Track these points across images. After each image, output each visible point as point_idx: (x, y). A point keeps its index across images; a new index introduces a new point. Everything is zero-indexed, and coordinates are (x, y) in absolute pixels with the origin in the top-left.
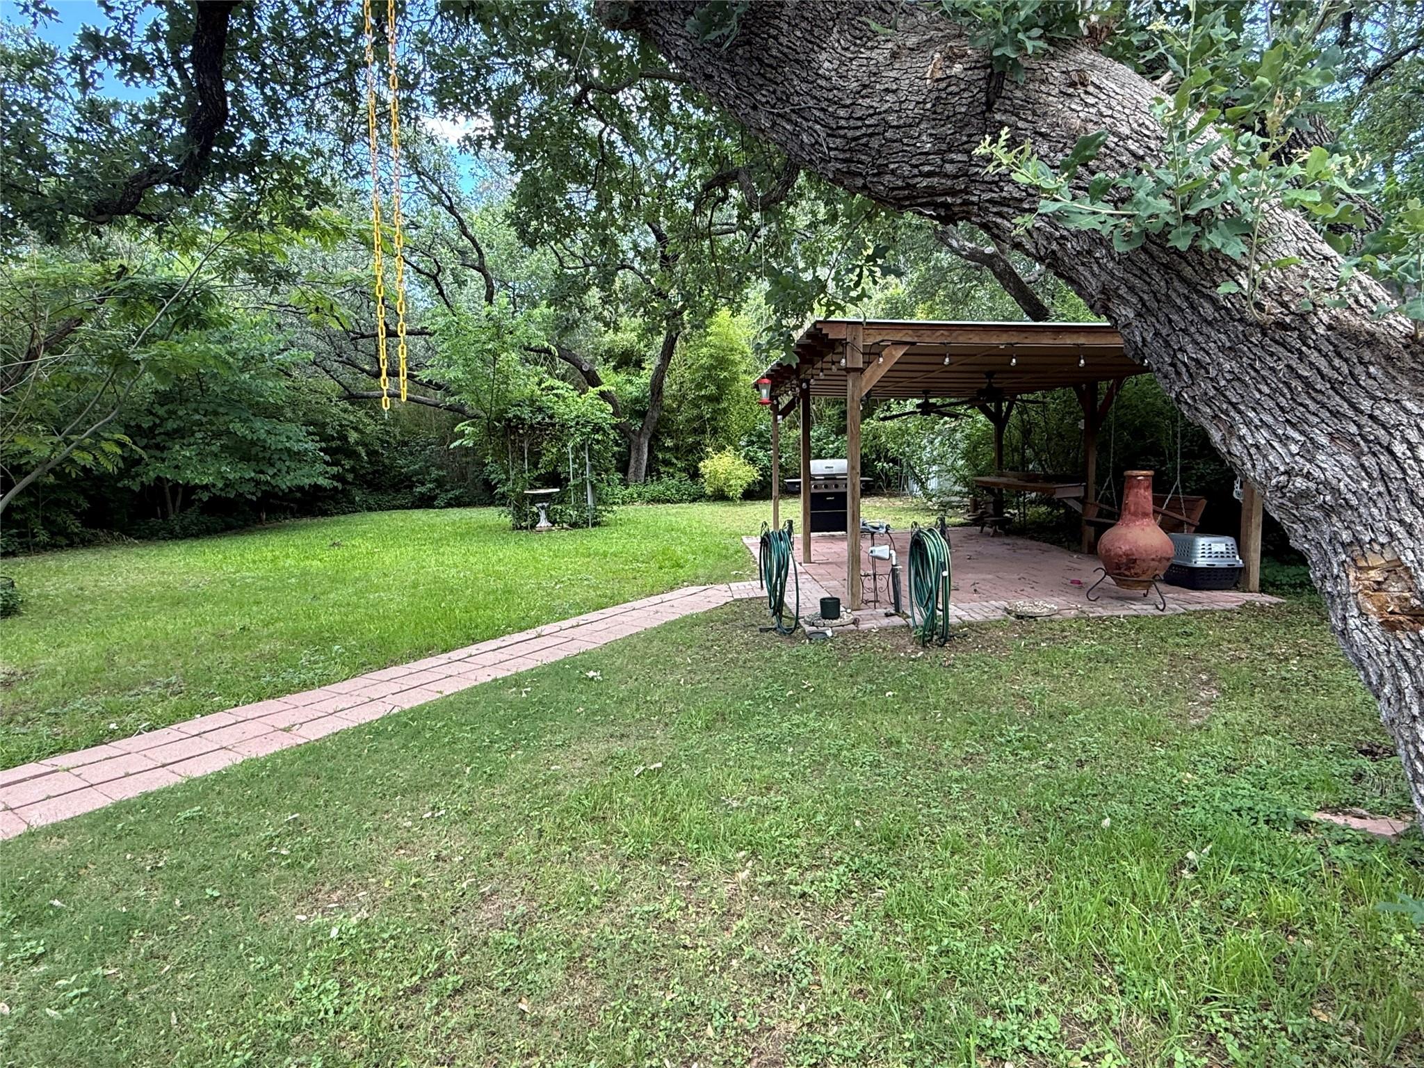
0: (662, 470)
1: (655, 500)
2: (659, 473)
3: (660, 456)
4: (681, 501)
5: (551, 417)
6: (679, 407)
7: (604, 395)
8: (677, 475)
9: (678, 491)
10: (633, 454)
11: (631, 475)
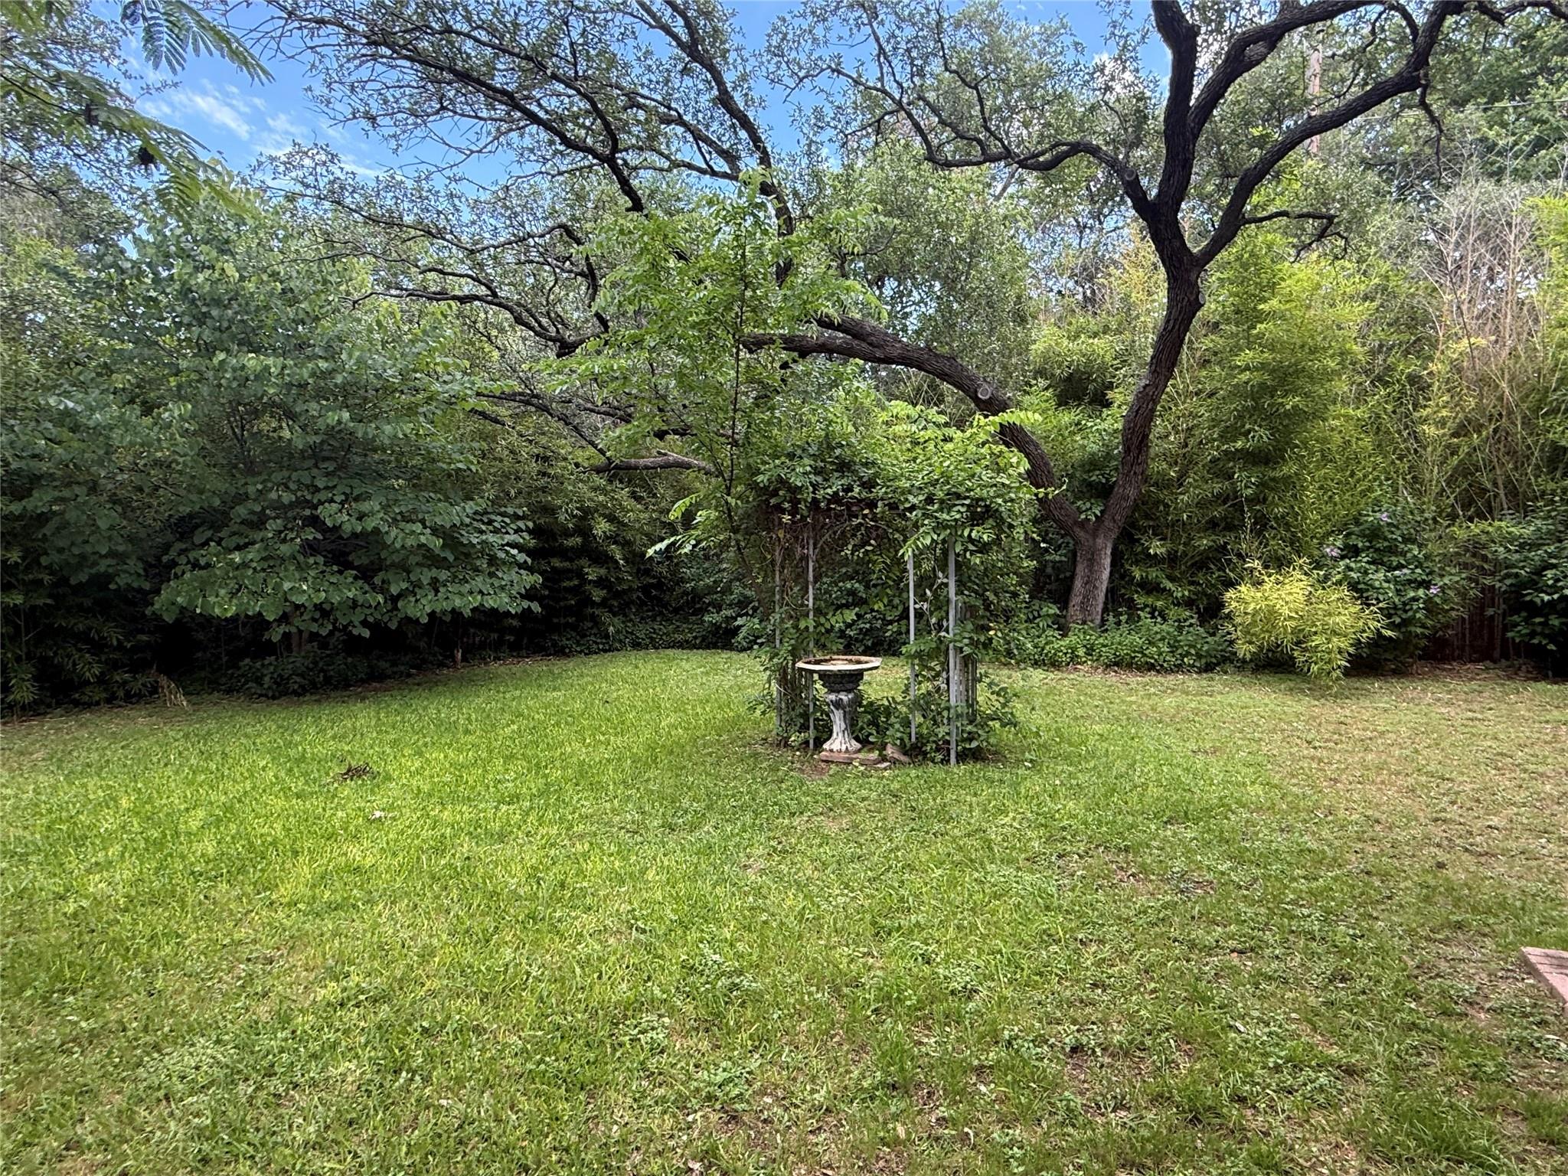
0: (1140, 599)
1: (1120, 663)
2: (1131, 605)
3: (1137, 574)
4: (1178, 668)
5: (869, 485)
6: (1183, 475)
7: (1011, 436)
8: (1173, 613)
9: (1173, 648)
10: (1081, 569)
11: (1074, 610)
